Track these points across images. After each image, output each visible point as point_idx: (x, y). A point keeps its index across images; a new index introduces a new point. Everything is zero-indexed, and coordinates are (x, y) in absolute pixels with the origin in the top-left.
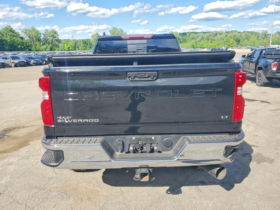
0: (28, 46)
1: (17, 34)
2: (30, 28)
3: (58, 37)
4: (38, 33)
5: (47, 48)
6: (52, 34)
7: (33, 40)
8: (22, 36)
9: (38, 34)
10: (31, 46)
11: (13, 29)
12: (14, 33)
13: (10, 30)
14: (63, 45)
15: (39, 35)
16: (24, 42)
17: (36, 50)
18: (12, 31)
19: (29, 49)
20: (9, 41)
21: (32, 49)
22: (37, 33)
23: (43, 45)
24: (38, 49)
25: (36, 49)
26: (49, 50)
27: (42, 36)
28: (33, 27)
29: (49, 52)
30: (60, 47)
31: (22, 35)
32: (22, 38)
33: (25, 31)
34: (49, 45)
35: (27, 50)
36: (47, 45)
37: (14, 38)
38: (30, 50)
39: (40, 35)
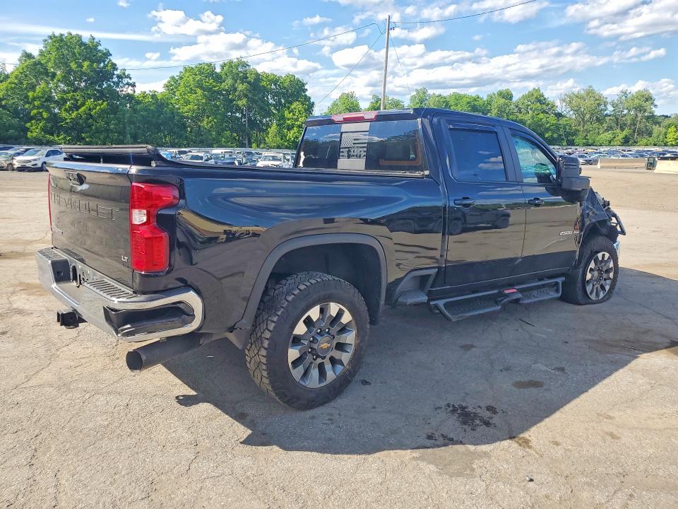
0: (568, 134)
1: (549, 106)
2: (582, 92)
3: (654, 109)
4: (600, 102)
5: (614, 137)
6: (637, 101)
7: (583, 120)
8: (560, 111)
9: (599, 105)
10: (575, 133)
11: (543, 96)
12: (544, 104)
13: (536, 98)
14: (663, 130)
15: (602, 107)
16: (560, 125)
17: (584, 143)
18: (540, 100)
19: (568, 141)
20: (529, 122)
21: (577, 141)
22: (598, 102)
23: (607, 130)
24: (590, 141)
25: (584, 141)
26: (619, 143)
27: (610, 108)
28: (591, 87)
29: (618, 148)
30: (655, 135)
31: (560, 107)
32: (559, 115)
33: (570, 99)
34: (622, 129)
35: (565, 143)
36: (618, 131)
37: (541, 116)
38: (571, 143)
39: (605, 106)
